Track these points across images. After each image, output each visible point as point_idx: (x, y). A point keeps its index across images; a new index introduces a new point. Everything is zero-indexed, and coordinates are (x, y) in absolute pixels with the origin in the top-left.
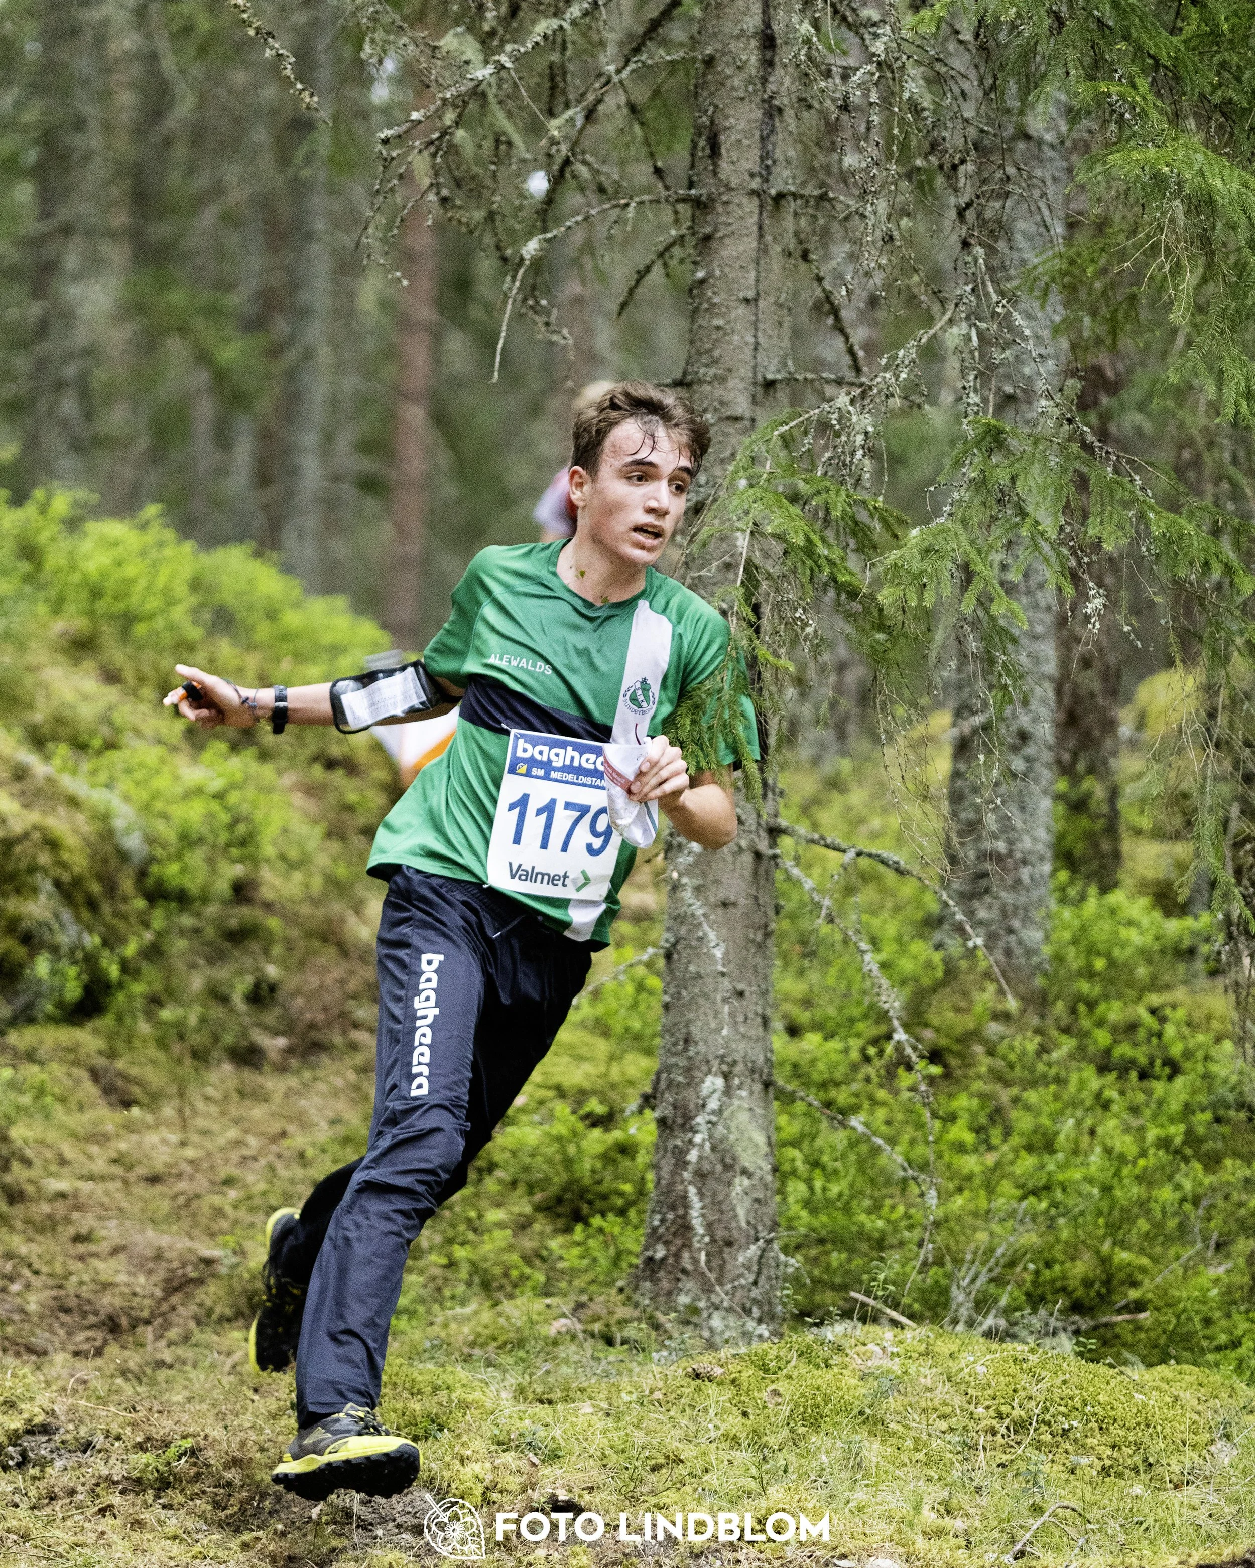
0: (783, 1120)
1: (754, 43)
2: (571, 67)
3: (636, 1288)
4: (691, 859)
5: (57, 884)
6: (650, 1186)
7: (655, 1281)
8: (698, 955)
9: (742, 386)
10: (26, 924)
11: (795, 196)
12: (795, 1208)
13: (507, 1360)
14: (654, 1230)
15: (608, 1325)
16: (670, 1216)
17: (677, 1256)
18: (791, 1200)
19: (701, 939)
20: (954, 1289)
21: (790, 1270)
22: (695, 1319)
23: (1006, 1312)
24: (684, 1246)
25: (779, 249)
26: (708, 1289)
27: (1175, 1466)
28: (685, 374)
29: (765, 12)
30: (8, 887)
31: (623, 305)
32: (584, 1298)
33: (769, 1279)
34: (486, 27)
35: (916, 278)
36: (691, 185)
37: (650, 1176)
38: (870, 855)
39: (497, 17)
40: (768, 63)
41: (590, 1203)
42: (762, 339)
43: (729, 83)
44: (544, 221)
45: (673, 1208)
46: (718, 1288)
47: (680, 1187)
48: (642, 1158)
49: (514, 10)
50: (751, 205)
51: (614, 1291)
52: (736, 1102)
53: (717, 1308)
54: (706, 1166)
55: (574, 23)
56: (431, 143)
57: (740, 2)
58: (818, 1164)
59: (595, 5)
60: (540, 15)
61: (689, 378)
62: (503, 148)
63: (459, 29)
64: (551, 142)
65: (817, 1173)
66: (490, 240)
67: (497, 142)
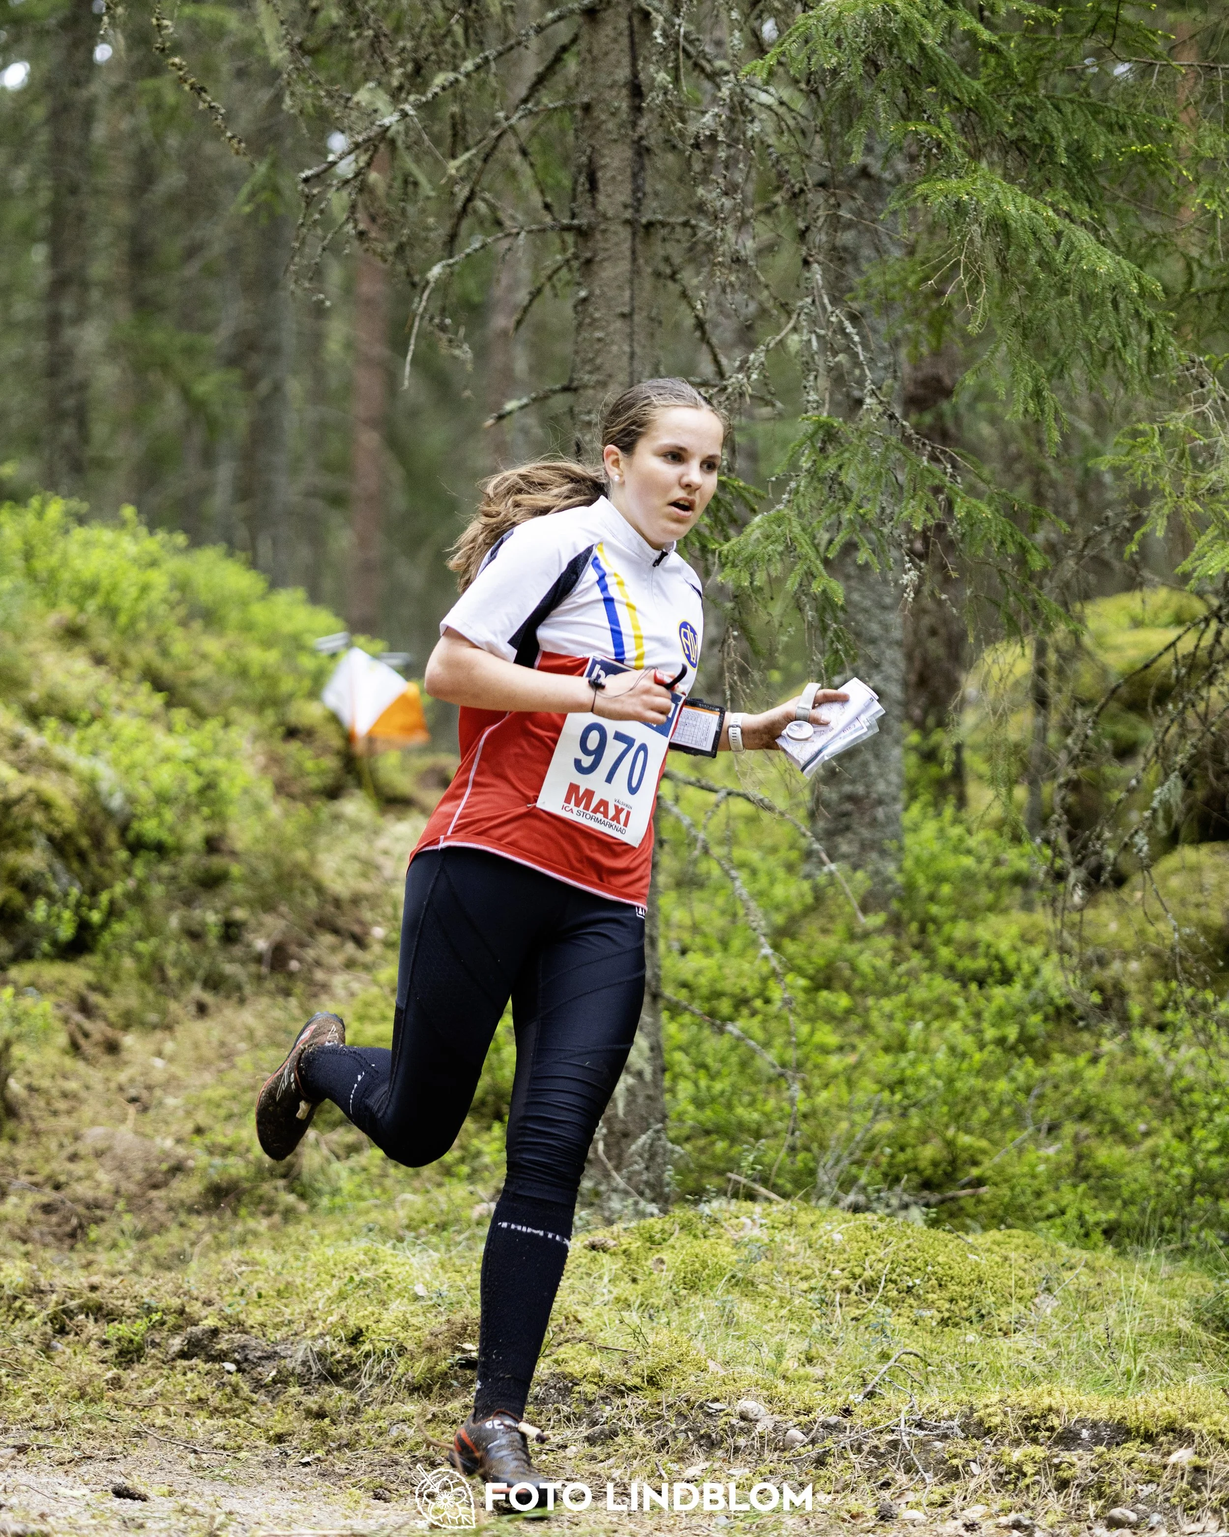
0: (672, 1028)
1: (624, 92)
2: (469, 117)
5: (50, 838)
10: (24, 874)
11: (663, 224)
12: (684, 1104)
13: (434, 1239)
18: (680, 1097)
20: (821, 1171)
21: (677, 1156)
22: (596, 1201)
23: (864, 1189)
25: (650, 271)
26: (607, 1175)
27: (1005, 1316)
28: (571, 380)
29: (634, 65)
30: (8, 842)
31: (519, 323)
33: (659, 1165)
34: (396, 84)
35: (766, 293)
36: (573, 216)
38: (739, 795)
39: (404, 74)
40: (637, 110)
42: (638, 350)
43: (604, 127)
46: (615, 1174)
50: (625, 233)
53: (615, 1190)
55: (468, 76)
56: (346, 182)
57: (612, 57)
58: (703, 1066)
59: (486, 60)
60: (440, 69)
61: (575, 384)
62: (411, 188)
63: (371, 85)
64: (453, 181)
65: (702, 1073)
66: (401, 268)
67: (406, 182)
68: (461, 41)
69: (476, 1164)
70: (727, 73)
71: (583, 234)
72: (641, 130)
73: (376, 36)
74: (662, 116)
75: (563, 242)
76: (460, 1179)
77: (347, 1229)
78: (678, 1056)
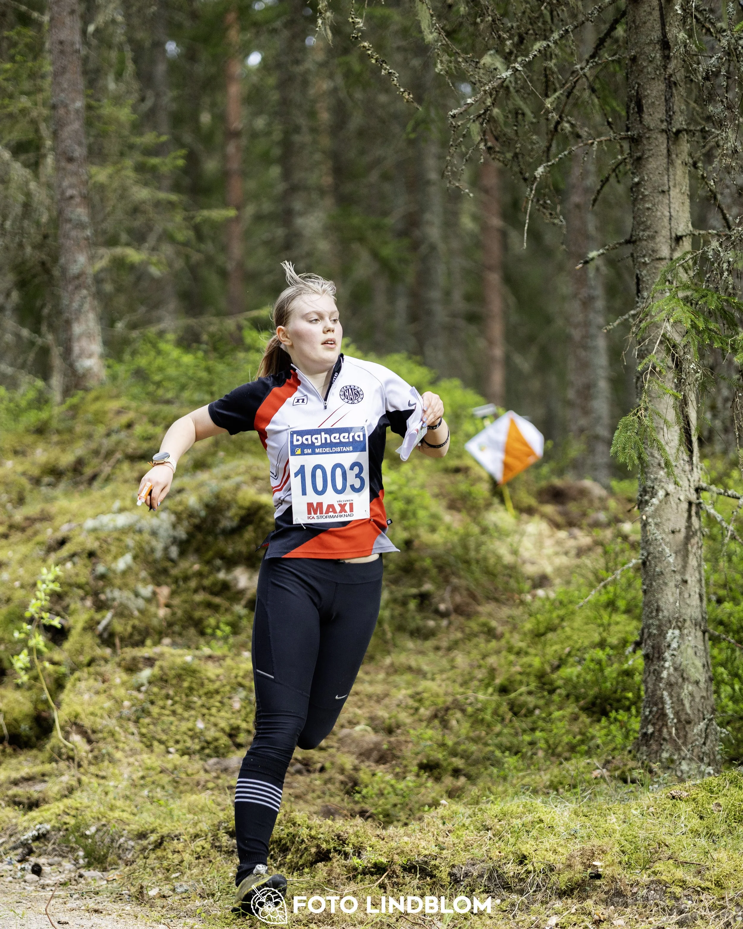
0: (715, 652)
1: (658, 47)
3: (638, 750)
4: (653, 508)
6: (642, 693)
7: (648, 746)
8: (660, 562)
9: (664, 240)
11: (687, 131)
12: (725, 701)
13: (568, 795)
14: (646, 717)
15: (623, 772)
16: (655, 709)
17: (660, 731)
18: (723, 696)
19: (661, 552)
21: (723, 735)
22: (672, 766)
24: (663, 725)
25: (679, 162)
26: (679, 749)
28: (631, 236)
29: (663, 29)
31: (595, 201)
32: (610, 758)
33: (712, 741)
34: (507, 50)
36: (628, 130)
37: (643, 688)
39: (513, 44)
40: (667, 58)
41: (611, 705)
42: (673, 213)
43: (645, 70)
44: (548, 157)
45: (656, 704)
46: (683, 748)
47: (659, 692)
48: (638, 678)
49: (521, 40)
50: (662, 138)
51: (626, 753)
52: (687, 643)
53: (684, 759)
54: (673, 680)
55: (555, 42)
56: (479, 116)
57: (649, 24)
58: (736, 675)
59: (567, 31)
60: (536, 40)
61: (634, 238)
62: (520, 117)
63: (492, 52)
64: (548, 112)
65: (736, 680)
66: (516, 169)
67: (517, 113)
68: (549, 21)
69: (592, 744)
70: (724, 31)
71: (635, 141)
72: (670, 71)
73: (493, 21)
74: (684, 61)
75: (621, 147)
76: (582, 755)
77: (511, 790)
78: (721, 670)
